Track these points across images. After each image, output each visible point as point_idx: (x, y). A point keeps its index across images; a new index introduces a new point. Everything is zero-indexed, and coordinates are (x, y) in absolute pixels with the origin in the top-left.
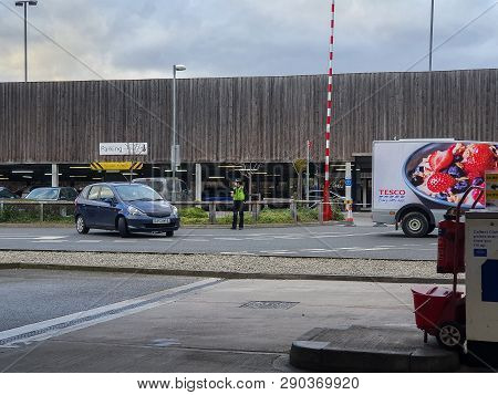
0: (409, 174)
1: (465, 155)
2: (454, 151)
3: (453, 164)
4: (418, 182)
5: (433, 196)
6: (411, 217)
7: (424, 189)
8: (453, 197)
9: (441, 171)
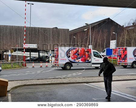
0: (67, 55)
1: (79, 51)
2: (77, 50)
3: (76, 53)
4: (69, 57)
5: (72, 60)
6: (67, 65)
7: (70, 58)
8: (77, 60)
9: (74, 54)
